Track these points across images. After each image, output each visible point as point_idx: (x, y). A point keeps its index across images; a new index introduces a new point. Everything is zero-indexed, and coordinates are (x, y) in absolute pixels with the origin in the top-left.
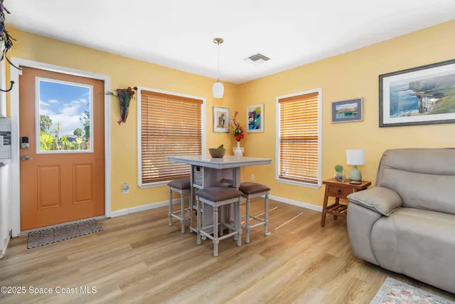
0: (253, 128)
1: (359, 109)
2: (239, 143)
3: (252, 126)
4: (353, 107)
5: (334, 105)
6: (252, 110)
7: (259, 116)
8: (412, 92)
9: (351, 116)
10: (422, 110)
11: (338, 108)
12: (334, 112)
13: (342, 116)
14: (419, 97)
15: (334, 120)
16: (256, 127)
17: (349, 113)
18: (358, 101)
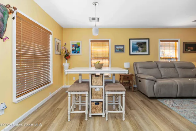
0: (75, 53)
1: (124, 49)
2: (66, 60)
3: (74, 52)
4: (121, 48)
5: (116, 46)
6: (75, 43)
7: (79, 47)
8: (137, 45)
9: (121, 51)
10: (139, 51)
11: (117, 47)
12: (116, 49)
13: (118, 51)
14: (139, 47)
15: (116, 52)
16: (76, 52)
17: (120, 50)
18: (123, 46)
